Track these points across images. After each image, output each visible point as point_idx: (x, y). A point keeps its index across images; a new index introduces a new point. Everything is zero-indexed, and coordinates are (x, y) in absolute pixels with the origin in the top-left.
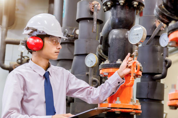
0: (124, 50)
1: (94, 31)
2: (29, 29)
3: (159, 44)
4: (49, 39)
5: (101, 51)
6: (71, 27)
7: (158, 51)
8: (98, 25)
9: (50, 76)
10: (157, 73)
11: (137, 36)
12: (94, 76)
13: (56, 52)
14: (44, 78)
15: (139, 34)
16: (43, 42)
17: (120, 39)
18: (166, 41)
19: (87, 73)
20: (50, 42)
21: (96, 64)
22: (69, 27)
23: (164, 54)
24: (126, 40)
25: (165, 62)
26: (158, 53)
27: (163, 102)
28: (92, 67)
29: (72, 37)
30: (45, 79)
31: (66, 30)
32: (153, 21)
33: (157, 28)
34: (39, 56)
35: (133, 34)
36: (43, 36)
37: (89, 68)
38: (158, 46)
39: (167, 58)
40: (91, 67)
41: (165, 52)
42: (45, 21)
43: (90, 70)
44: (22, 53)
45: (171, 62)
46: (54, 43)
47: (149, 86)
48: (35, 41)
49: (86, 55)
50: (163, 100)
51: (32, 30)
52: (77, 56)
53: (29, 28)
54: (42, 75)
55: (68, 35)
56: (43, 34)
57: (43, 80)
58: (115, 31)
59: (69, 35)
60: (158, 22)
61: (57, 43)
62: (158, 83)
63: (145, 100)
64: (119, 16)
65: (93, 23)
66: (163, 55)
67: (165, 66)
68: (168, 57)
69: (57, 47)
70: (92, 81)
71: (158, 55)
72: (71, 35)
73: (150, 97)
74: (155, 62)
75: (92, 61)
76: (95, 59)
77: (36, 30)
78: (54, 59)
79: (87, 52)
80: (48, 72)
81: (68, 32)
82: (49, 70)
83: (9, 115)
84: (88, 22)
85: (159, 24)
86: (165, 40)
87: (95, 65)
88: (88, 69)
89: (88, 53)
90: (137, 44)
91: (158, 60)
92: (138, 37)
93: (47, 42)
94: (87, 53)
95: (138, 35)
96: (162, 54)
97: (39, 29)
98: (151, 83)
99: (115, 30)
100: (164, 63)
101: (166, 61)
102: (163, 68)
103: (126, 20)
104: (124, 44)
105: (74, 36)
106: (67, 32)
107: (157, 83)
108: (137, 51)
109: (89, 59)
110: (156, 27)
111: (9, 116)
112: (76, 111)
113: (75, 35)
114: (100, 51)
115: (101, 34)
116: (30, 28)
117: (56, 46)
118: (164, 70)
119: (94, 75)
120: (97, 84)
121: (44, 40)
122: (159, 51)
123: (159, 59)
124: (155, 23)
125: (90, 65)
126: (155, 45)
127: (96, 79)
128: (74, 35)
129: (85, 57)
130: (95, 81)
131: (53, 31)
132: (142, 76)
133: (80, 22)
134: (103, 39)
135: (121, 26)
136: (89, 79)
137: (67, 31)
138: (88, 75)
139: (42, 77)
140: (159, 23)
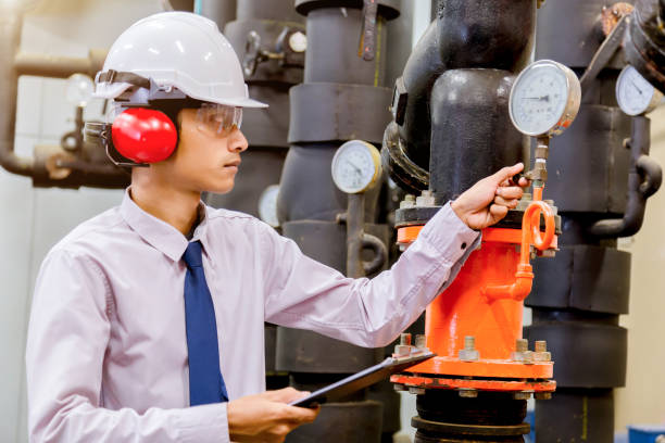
0: (491, 153)
1: (367, 55)
2: (118, 77)
3: (613, 102)
4: (198, 115)
5: (401, 148)
6: (272, 22)
7: (608, 129)
8: (380, 28)
9: (203, 256)
10: (606, 211)
11: (545, 105)
12: (367, 224)
13: (226, 166)
14: (182, 270)
15: (552, 97)
16: (177, 127)
17: (474, 111)
18: (641, 92)
19: (339, 216)
20: (202, 128)
21: (373, 182)
22: (265, 22)
23: (632, 141)
24: (499, 113)
25: (635, 175)
26: (610, 135)
27: (623, 321)
28: (360, 194)
29: (277, 60)
30: (186, 269)
31: (254, 34)
32: (591, 11)
33: (608, 38)
34: (163, 182)
35: (529, 94)
36: (174, 106)
37: (350, 197)
38: (611, 109)
39: (643, 159)
40: (357, 194)
41: (637, 135)
42: (179, 44)
43: (351, 204)
44: (80, 111)
45: (661, 173)
46: (220, 131)
47: (572, 264)
48: (145, 125)
49: (336, 144)
50: (626, 312)
51: (130, 82)
52: (300, 149)
53: (116, 73)
54: (177, 256)
55: (259, 54)
56: (175, 96)
57: (178, 275)
58: (457, 78)
59: (266, 53)
60: (611, 17)
61: (228, 128)
62: (608, 249)
63: (556, 314)
64: (471, 21)
65: (362, 20)
66: (628, 147)
67: (638, 190)
68: (647, 154)
69: (230, 142)
70: (358, 247)
71: (611, 143)
72: (272, 56)
73: (576, 303)
74: (597, 169)
75: (359, 171)
76: (372, 161)
77: (147, 84)
78: (220, 190)
79: (338, 135)
80: (199, 242)
81: (261, 42)
82: (200, 234)
83: (59, 414)
84: (342, 14)
85: (616, 24)
86: (638, 89)
87: (371, 187)
88: (342, 199)
89: (346, 138)
90: (545, 134)
91: (610, 163)
92: (549, 110)
93: (191, 127)
94: (342, 138)
95: (546, 99)
96: (626, 141)
97: (158, 80)
98: (580, 249)
99: (456, 71)
100: (633, 177)
101: (642, 172)
102: (627, 197)
103: (502, 35)
104: (494, 130)
105: (285, 59)
106: (257, 44)
107: (604, 250)
108: (544, 161)
109: (348, 162)
110: (604, 38)
111: (62, 418)
112: (299, 358)
113: (286, 54)
114: (394, 148)
115: (402, 86)
116: (123, 74)
117: (226, 140)
118: (632, 202)
119: (366, 220)
120: (377, 260)
121: (179, 118)
122: (614, 130)
123: (612, 160)
124: (600, 17)
125: (351, 184)
126: (599, 107)
127: (376, 240)
128: (282, 55)
129: (334, 154)
130: (369, 246)
131: (212, 84)
132: (557, 252)
133: (310, 14)
134: (409, 104)
135: (478, 59)
136: (349, 239)
137: (258, 38)
138: (343, 223)
139: (177, 265)
140: (614, 22)
